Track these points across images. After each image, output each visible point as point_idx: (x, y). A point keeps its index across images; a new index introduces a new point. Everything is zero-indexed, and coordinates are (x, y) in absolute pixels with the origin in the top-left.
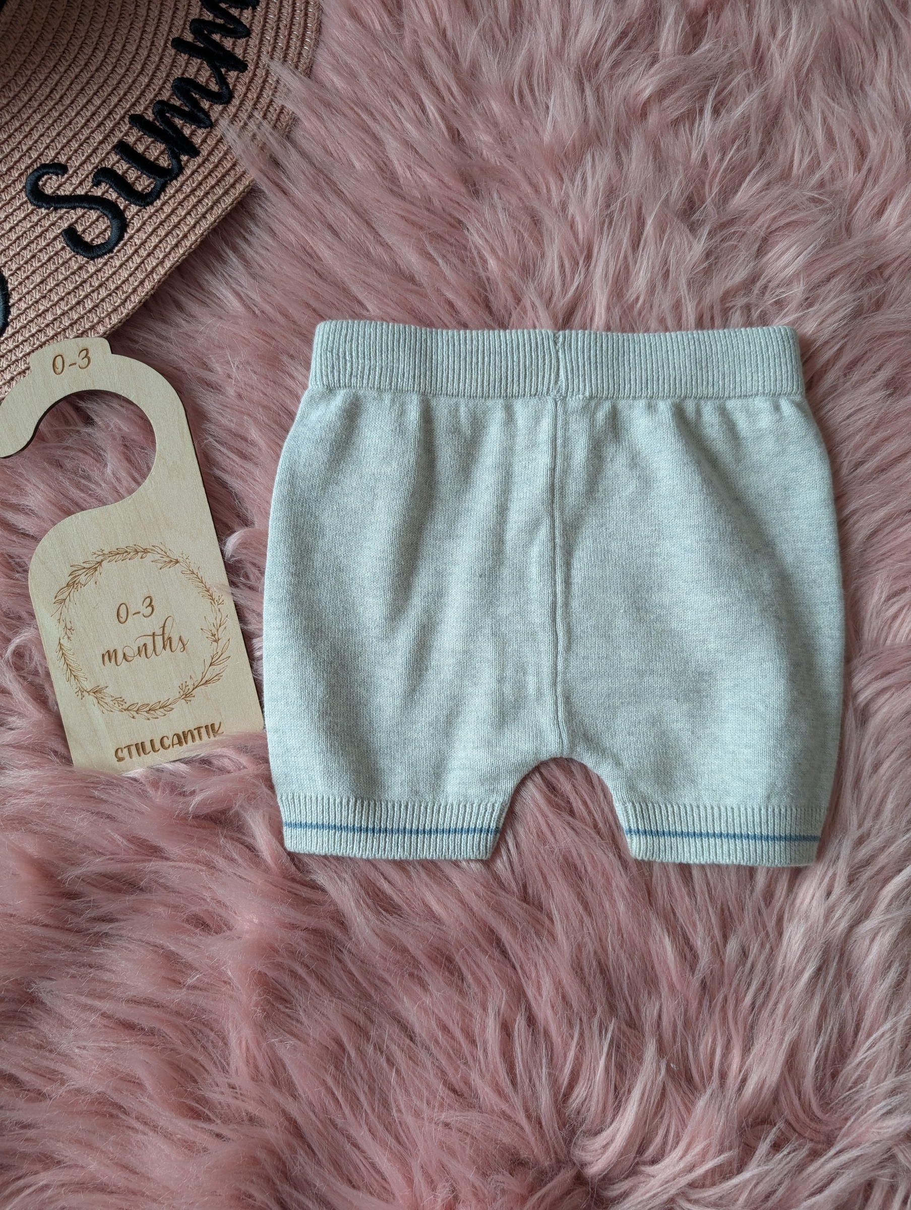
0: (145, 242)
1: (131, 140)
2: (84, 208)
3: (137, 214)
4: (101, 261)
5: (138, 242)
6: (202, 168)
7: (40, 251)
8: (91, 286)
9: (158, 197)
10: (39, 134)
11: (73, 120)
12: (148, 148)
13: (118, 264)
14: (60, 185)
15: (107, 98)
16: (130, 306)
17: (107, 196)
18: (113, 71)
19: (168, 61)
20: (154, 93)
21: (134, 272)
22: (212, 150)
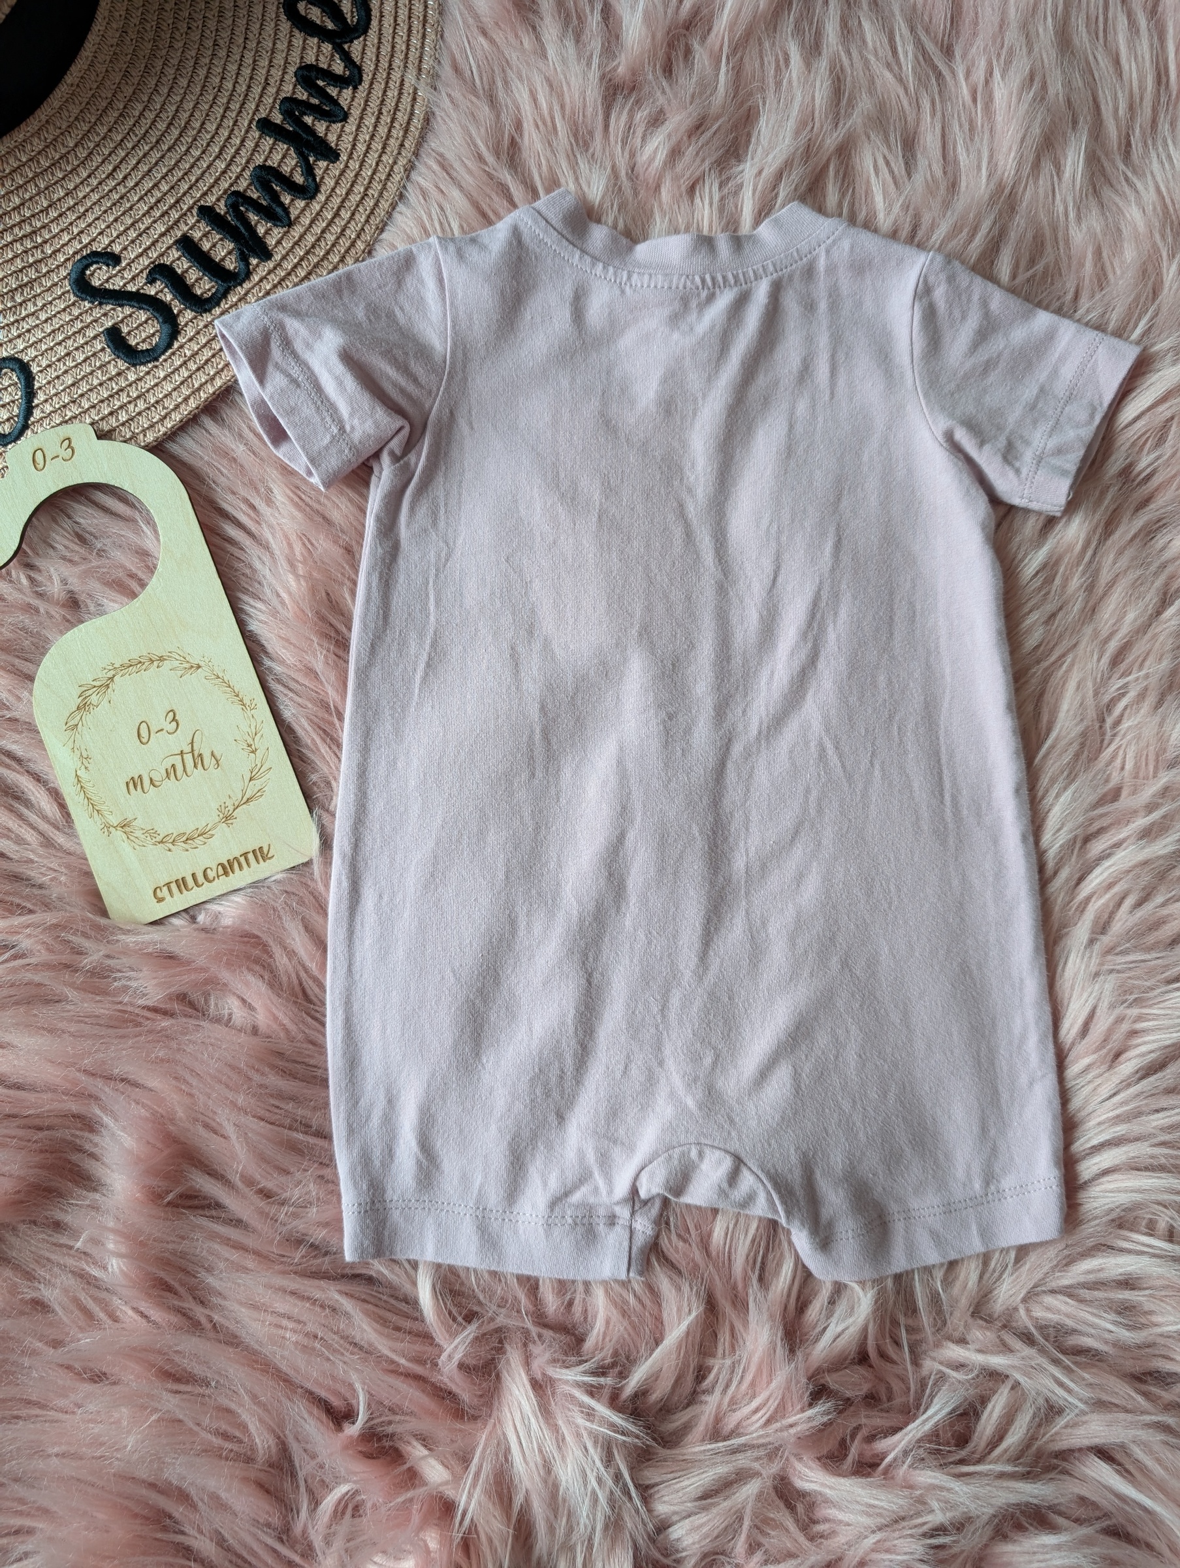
0: (197, 353)
1: (197, 235)
2: (133, 307)
3: (191, 321)
4: (144, 369)
5: (188, 353)
6: (272, 275)
7: (77, 349)
8: (128, 395)
9: (218, 304)
10: (94, 217)
11: (134, 205)
12: (214, 246)
13: (162, 375)
14: (110, 278)
15: (176, 184)
16: (169, 424)
17: (160, 296)
18: (187, 150)
19: (250, 144)
20: (230, 181)
21: (178, 387)
22: (287, 254)
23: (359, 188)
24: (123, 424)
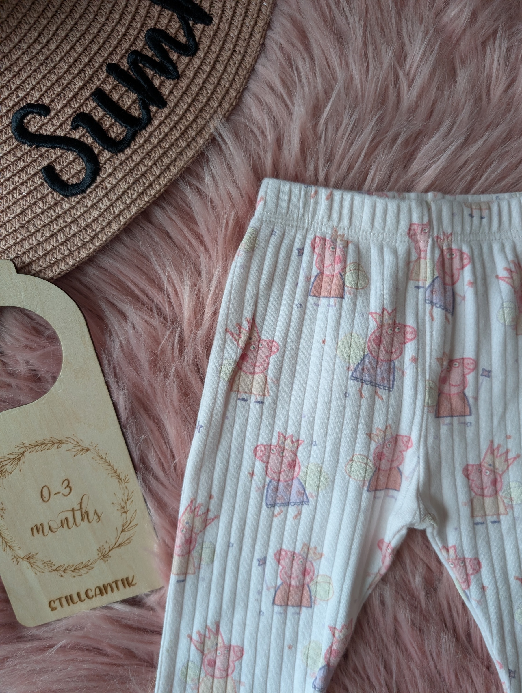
0: (115, 186)
1: (108, 88)
2: (62, 148)
3: (109, 160)
4: (74, 199)
5: (109, 186)
6: (169, 120)
7: (22, 184)
8: (65, 221)
9: (129, 146)
10: (26, 75)
11: (57, 64)
12: (121, 96)
13: (89, 204)
15: (88, 46)
16: (97, 243)
17: (83, 139)
18: (94, 19)
19: (142, 11)
20: (129, 43)
21: (103, 213)
22: (178, 102)
23: (229, 46)
24: (62, 244)
